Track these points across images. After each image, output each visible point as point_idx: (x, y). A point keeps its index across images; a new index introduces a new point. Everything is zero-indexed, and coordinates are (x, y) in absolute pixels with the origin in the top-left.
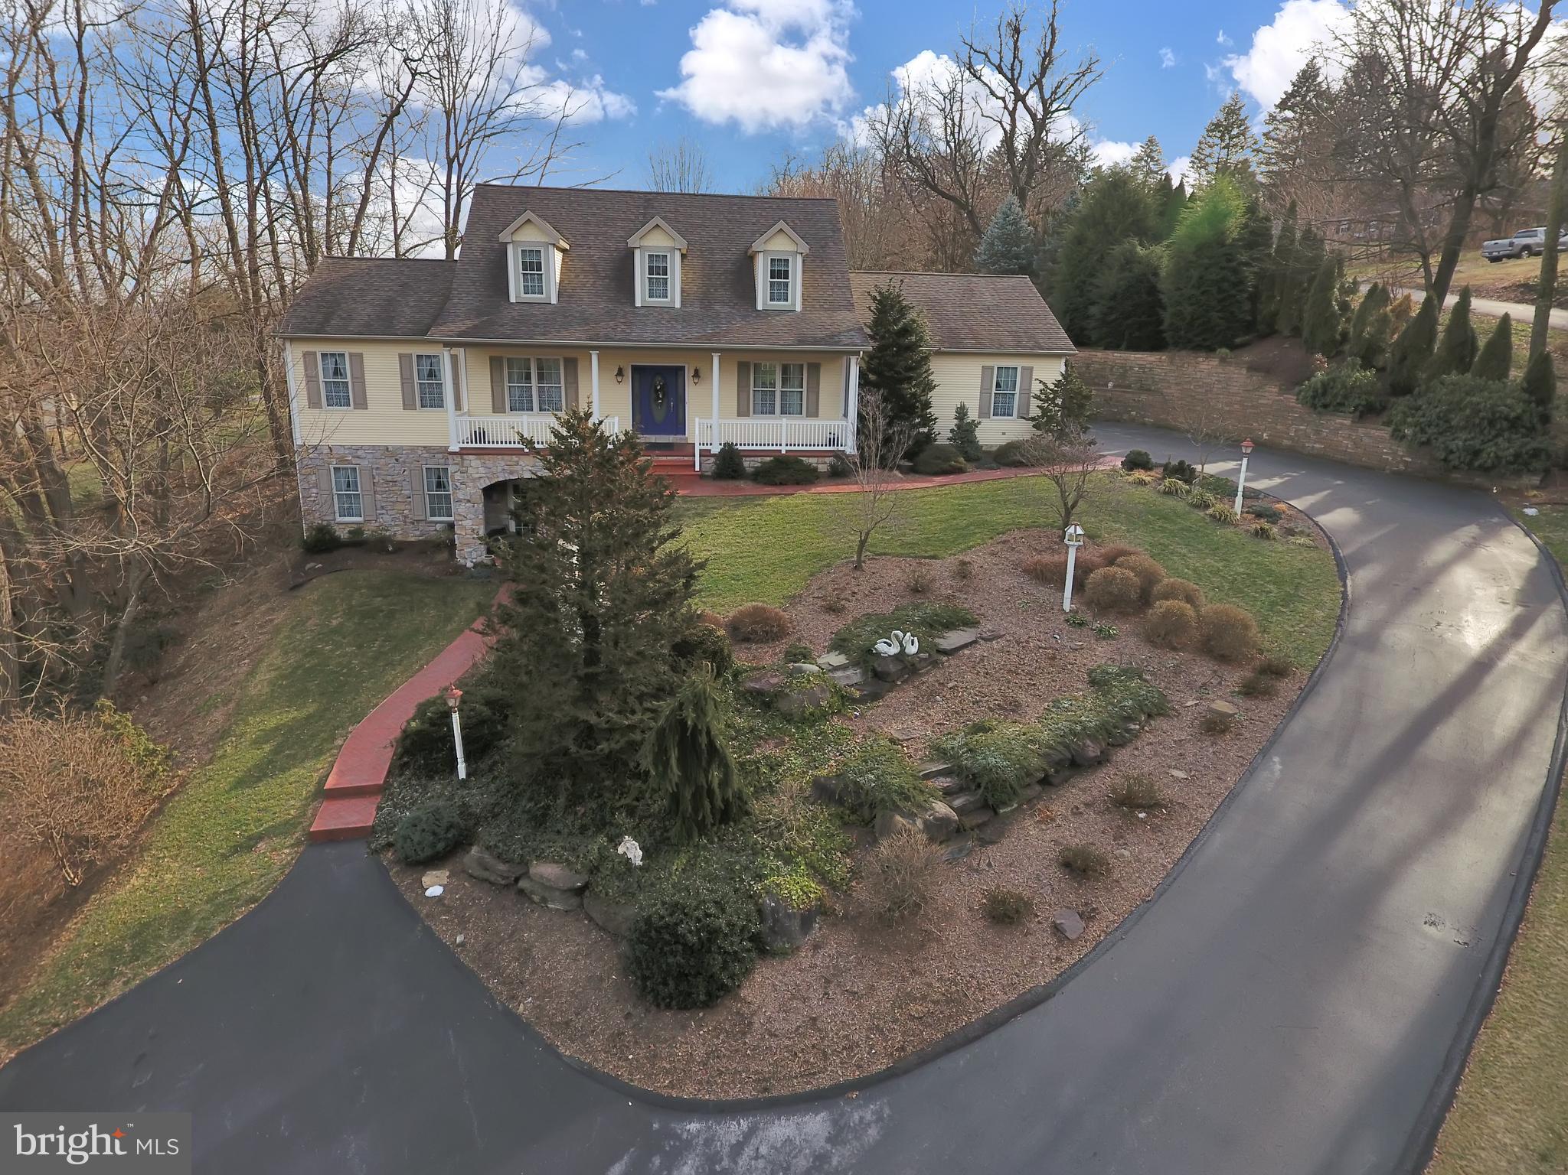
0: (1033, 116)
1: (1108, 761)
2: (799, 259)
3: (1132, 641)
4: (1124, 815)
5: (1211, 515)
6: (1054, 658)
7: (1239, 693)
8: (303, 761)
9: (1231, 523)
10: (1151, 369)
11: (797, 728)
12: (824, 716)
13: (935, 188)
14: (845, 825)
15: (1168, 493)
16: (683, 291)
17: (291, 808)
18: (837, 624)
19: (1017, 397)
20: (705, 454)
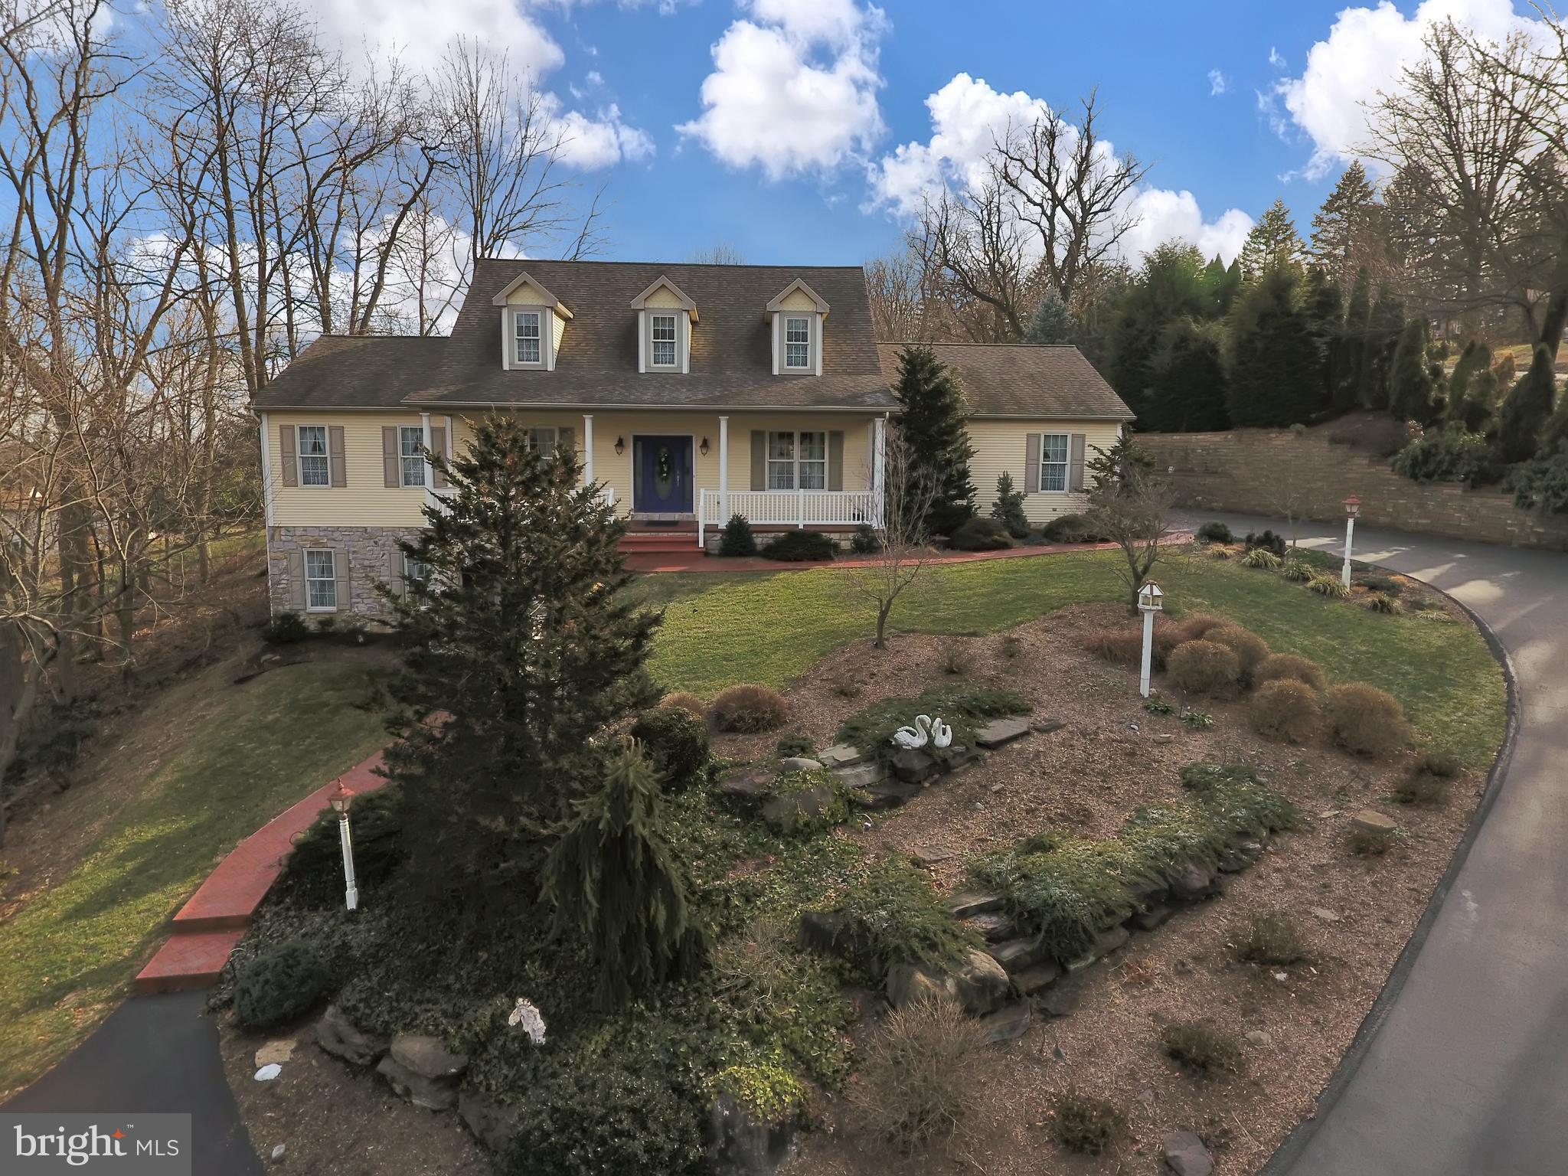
0: (1072, 218)
1: (1220, 894)
2: (819, 321)
3: (1234, 734)
4: (1254, 976)
5: (1313, 589)
6: (1132, 754)
7: (1394, 800)
8: (166, 884)
9: (1339, 597)
10: (1216, 449)
11: (788, 844)
12: (824, 828)
13: (974, 291)
14: (845, 985)
15: (1256, 566)
16: (692, 357)
17: (125, 945)
18: (848, 711)
19: (1068, 469)
20: (710, 529)
